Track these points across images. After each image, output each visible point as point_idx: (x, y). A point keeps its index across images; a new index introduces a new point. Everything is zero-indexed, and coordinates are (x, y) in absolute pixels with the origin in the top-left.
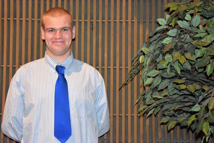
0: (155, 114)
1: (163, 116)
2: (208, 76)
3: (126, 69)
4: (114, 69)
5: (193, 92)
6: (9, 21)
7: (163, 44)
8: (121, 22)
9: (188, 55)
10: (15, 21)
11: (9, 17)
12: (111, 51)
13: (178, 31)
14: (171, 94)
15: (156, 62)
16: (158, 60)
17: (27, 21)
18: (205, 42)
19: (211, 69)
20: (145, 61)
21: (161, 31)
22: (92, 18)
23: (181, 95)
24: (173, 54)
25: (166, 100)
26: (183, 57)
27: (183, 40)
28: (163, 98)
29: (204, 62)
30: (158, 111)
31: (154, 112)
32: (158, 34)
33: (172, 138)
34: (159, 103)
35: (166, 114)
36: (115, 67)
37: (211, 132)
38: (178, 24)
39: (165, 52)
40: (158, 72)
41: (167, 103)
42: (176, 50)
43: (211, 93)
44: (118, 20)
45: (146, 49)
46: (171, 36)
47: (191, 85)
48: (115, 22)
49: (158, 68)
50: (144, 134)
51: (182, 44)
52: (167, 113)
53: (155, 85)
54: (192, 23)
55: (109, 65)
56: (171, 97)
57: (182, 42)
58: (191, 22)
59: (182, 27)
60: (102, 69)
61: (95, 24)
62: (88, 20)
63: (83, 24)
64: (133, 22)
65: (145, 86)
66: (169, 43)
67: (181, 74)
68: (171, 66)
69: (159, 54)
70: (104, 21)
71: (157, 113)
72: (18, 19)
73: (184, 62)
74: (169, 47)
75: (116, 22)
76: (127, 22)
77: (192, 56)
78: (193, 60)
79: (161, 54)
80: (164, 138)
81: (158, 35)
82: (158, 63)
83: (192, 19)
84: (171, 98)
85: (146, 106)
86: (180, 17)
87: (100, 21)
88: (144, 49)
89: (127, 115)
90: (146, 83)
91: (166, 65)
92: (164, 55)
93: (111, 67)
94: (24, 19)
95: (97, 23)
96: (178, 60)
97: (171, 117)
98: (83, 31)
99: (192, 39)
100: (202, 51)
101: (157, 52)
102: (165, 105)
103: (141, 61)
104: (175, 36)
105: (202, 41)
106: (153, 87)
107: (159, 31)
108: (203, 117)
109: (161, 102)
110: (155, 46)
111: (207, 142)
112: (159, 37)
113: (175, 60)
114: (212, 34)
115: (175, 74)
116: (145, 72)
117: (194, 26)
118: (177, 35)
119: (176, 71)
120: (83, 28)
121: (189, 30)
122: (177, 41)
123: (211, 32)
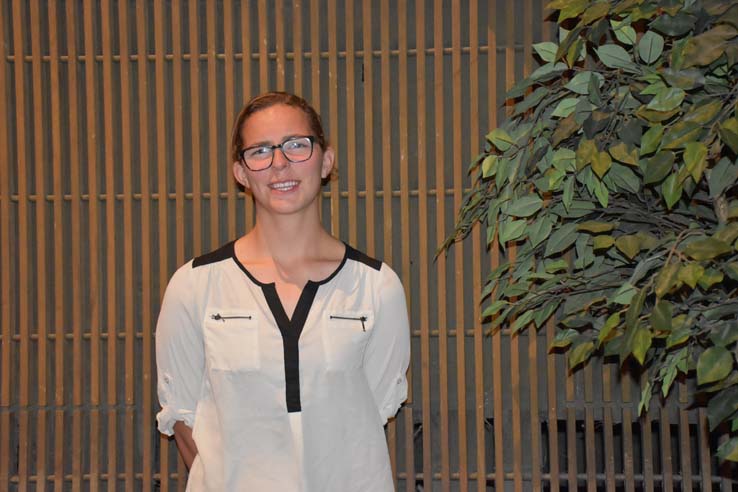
0: (538, 326)
1: (558, 329)
2: (670, 207)
4: (429, 195)
5: (631, 257)
6: (116, 64)
7: (555, 118)
8: (447, 55)
9: (619, 150)
10: (134, 63)
11: (116, 50)
12: (420, 143)
13: (594, 80)
14: (579, 264)
15: (538, 171)
16: (542, 165)
17: (169, 62)
18: (657, 109)
19: (675, 187)
20: (501, 169)
21: (548, 80)
22: (359, 46)
24: (580, 147)
25: (565, 284)
26: (604, 154)
28: (552, 276)
29: (660, 168)
30: (547, 317)
31: (532, 321)
33: (607, 397)
34: (544, 292)
35: (565, 322)
36: (432, 191)
37: (676, 367)
38: (595, 58)
39: (557, 142)
40: (539, 202)
42: (587, 135)
43: (667, 255)
44: (437, 50)
45: (504, 136)
46: (579, 95)
47: (630, 237)
48: (429, 56)
49: (540, 193)
50: (524, 388)
51: (607, 116)
52: (568, 320)
53: (535, 242)
54: (638, 51)
55: (414, 185)
56: (578, 274)
57: (608, 111)
58: (636, 48)
59: (610, 66)
60: (393, 196)
61: (368, 63)
62: (349, 54)
63: (333, 65)
64: (483, 54)
65: (503, 245)
66: (569, 116)
67: (609, 204)
68: (579, 184)
69: (545, 149)
70: (397, 52)
71: (544, 323)
72: (141, 57)
73: (605, 171)
74: (570, 128)
75: (432, 54)
76: (465, 55)
77: (629, 151)
78: (634, 163)
79: (550, 149)
80: (585, 397)
81: (542, 91)
82: (543, 176)
83: (638, 41)
84: (581, 277)
85: (506, 302)
86: (590, 38)
87: (384, 53)
88: (495, 136)
89: (470, 332)
90: (505, 236)
91: (557, 182)
92: (556, 149)
93: (421, 192)
94: (159, 56)
95: (376, 59)
96: (590, 164)
97: (580, 330)
98: (333, 86)
101: (541, 143)
102: (568, 298)
103: (489, 171)
104: (587, 93)
105: (649, 106)
106: (531, 248)
107: (543, 81)
109: (551, 289)
110: (532, 126)
111: (665, 395)
112: (544, 98)
113: (582, 166)
114: (678, 87)
115: (594, 207)
116: (501, 203)
117: (646, 61)
118: (595, 92)
119: (591, 195)
120: (336, 76)
121: (631, 74)
122: (594, 107)
123: (676, 81)
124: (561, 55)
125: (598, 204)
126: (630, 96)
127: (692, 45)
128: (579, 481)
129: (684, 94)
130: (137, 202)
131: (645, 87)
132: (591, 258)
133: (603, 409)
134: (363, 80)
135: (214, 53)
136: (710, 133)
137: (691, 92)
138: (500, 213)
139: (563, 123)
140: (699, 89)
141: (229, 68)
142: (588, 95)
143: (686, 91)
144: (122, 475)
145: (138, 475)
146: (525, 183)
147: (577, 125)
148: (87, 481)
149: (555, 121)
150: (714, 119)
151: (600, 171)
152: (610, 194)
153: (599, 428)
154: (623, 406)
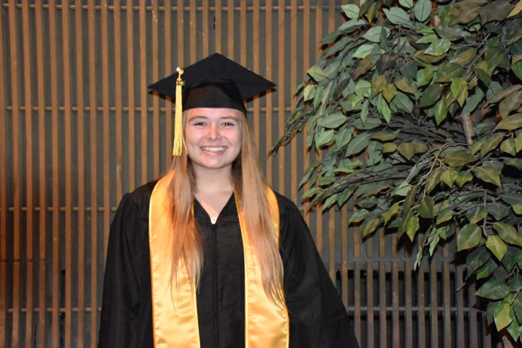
0: (340, 205)
1: (355, 208)
2: (438, 123)
3: (287, 112)
4: (261, 112)
5: (409, 159)
6: (32, 10)
7: (355, 58)
8: (275, 12)
9: (402, 83)
10: (46, 10)
13: (384, 32)
14: (370, 162)
15: (342, 97)
16: (345, 93)
17: (73, 11)
18: (432, 54)
19: (442, 110)
20: (317, 95)
21: (351, 31)
22: (212, 3)
23: (394, 165)
24: (373, 79)
25: (360, 176)
26: (391, 86)
27: (396, 51)
28: (352, 171)
29: (431, 95)
30: (347, 198)
31: (336, 203)
32: (344, 38)
34: (345, 182)
35: (360, 204)
36: (263, 109)
37: (439, 235)
38: (385, 17)
39: (358, 75)
40: (343, 118)
41: (365, 182)
42: (378, 71)
44: (268, 8)
45: (319, 71)
46: (371, 43)
47: (407, 145)
48: (262, 12)
49: (344, 111)
51: (393, 59)
52: (362, 202)
53: (340, 145)
54: (414, 12)
56: (370, 169)
57: (393, 54)
58: (413, 10)
59: (394, 23)
61: (218, 16)
62: (205, 8)
63: (193, 15)
64: (300, 12)
65: (318, 148)
66: (366, 57)
67: (391, 120)
68: (372, 106)
69: (348, 81)
70: (239, 8)
71: (345, 203)
72: (51, 6)
73: (392, 97)
74: (367, 66)
75: (264, 11)
76: (287, 12)
77: (410, 84)
78: (411, 92)
79: (351, 81)
80: (367, 254)
81: (346, 40)
82: (346, 99)
84: (371, 172)
85: (319, 188)
86: (384, 2)
87: (230, 9)
88: (315, 72)
90: (319, 142)
91: (357, 104)
92: (356, 81)
94: (64, 6)
95: (224, 13)
96: (381, 92)
97: (371, 209)
98: (193, 32)
99: (414, 47)
100: (428, 75)
101: (345, 76)
102: (361, 186)
103: (308, 96)
104: (379, 41)
105: (426, 52)
106: (336, 150)
107: (347, 32)
108: (412, 206)
109: (350, 180)
110: (338, 65)
111: (431, 254)
112: (348, 44)
113: (375, 94)
114: (446, 38)
115: (381, 122)
116: (317, 119)
117: (419, 20)
118: (384, 40)
119: (380, 114)
120: (195, 26)
121: (408, 29)
122: (383, 52)
123: (444, 34)
124: (362, 14)
125: (384, 120)
126: (408, 44)
127: (455, 9)
128: (362, 312)
129: (450, 43)
130: (48, 113)
131: (420, 38)
132: (379, 158)
133: (379, 263)
134: (214, 28)
135: (105, 5)
136: (468, 71)
137: (455, 43)
138: (316, 125)
139: (362, 62)
140: (460, 41)
141: (117, 17)
142: (379, 43)
143: (452, 42)
144: (37, 309)
145: (49, 309)
146: (334, 104)
147: (371, 64)
148: (11, 314)
149: (354, 61)
150: (471, 62)
151: (389, 97)
152: (392, 114)
153: (376, 275)
154: (393, 260)
